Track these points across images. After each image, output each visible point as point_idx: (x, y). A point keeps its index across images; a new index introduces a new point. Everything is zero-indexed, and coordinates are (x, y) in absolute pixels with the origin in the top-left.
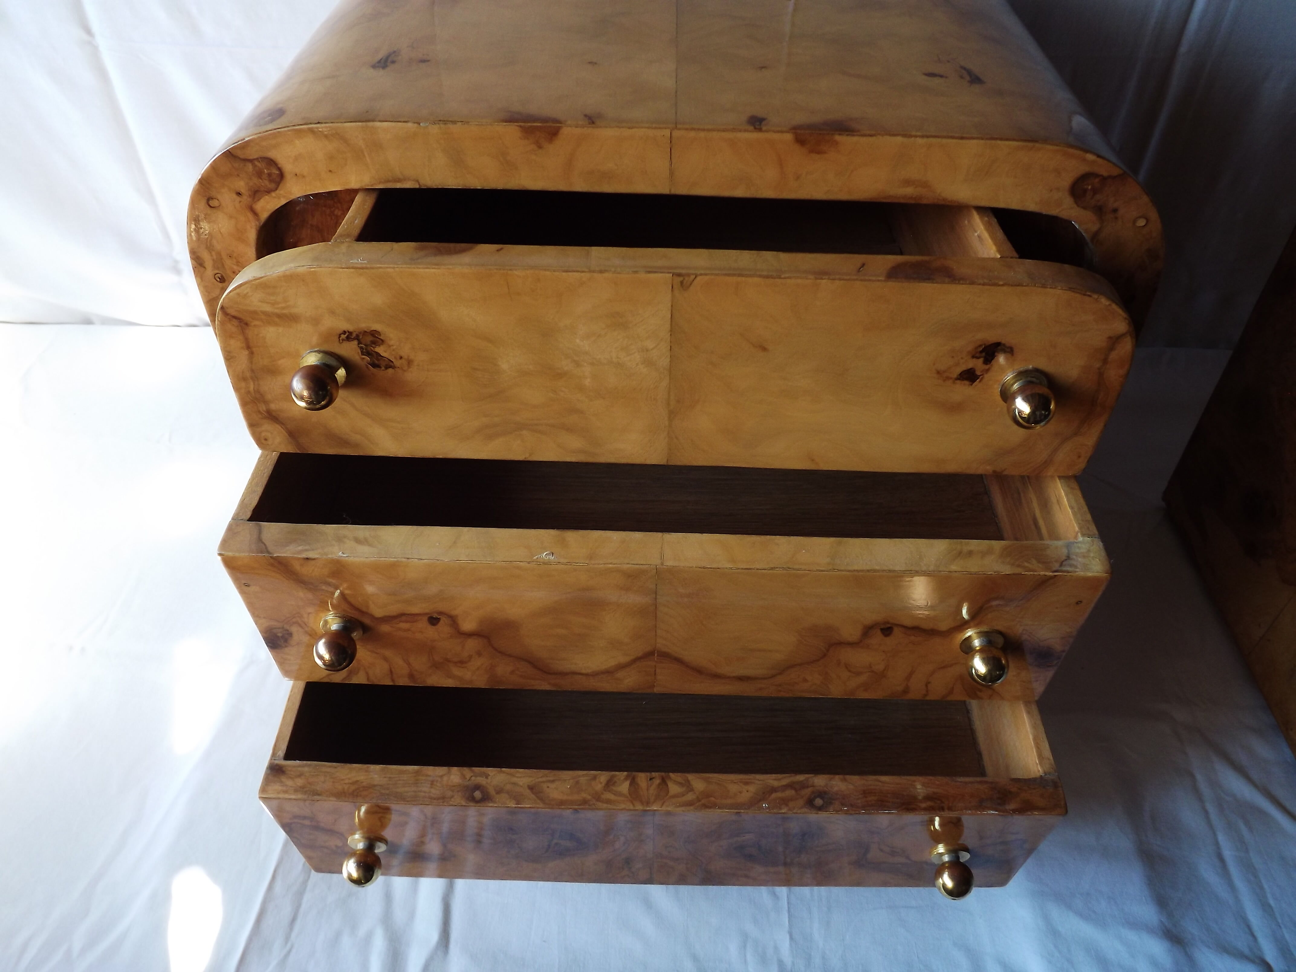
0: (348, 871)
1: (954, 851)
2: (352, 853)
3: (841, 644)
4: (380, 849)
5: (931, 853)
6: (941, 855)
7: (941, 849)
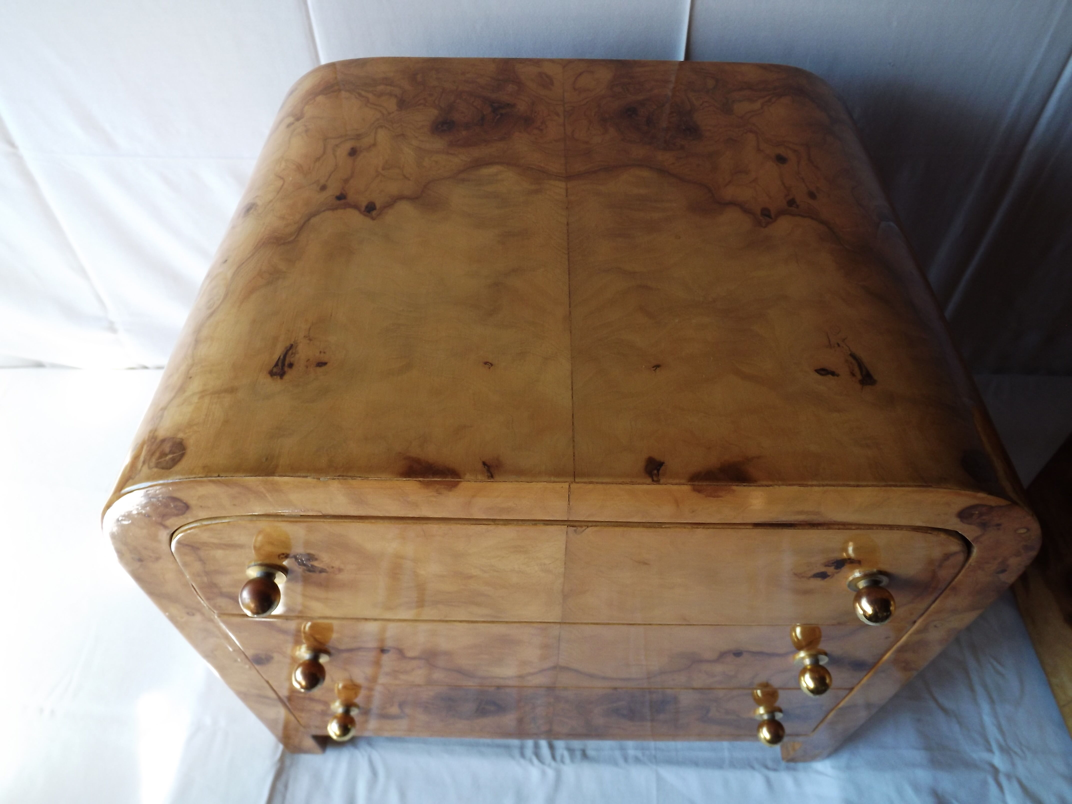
0: (333, 732)
1: (772, 711)
2: (334, 716)
3: (701, 661)
4: (354, 713)
5: (755, 712)
6: (762, 715)
7: (761, 710)
